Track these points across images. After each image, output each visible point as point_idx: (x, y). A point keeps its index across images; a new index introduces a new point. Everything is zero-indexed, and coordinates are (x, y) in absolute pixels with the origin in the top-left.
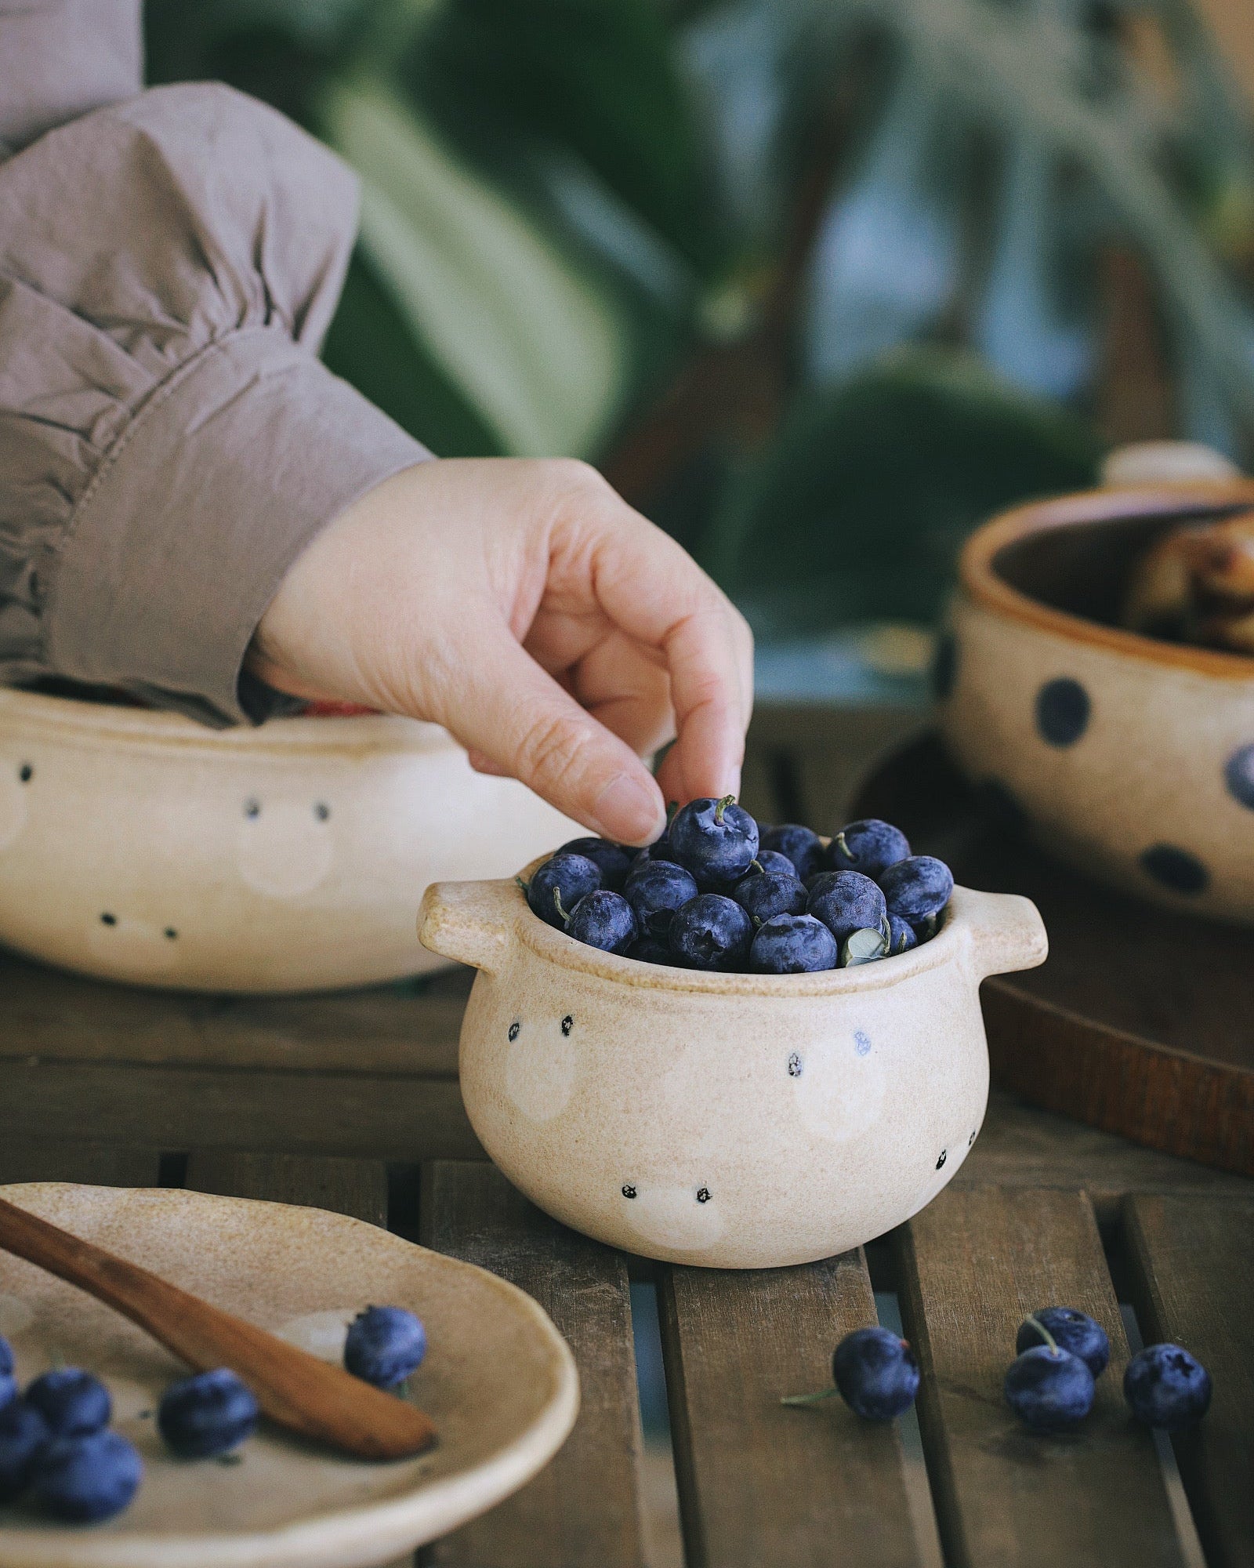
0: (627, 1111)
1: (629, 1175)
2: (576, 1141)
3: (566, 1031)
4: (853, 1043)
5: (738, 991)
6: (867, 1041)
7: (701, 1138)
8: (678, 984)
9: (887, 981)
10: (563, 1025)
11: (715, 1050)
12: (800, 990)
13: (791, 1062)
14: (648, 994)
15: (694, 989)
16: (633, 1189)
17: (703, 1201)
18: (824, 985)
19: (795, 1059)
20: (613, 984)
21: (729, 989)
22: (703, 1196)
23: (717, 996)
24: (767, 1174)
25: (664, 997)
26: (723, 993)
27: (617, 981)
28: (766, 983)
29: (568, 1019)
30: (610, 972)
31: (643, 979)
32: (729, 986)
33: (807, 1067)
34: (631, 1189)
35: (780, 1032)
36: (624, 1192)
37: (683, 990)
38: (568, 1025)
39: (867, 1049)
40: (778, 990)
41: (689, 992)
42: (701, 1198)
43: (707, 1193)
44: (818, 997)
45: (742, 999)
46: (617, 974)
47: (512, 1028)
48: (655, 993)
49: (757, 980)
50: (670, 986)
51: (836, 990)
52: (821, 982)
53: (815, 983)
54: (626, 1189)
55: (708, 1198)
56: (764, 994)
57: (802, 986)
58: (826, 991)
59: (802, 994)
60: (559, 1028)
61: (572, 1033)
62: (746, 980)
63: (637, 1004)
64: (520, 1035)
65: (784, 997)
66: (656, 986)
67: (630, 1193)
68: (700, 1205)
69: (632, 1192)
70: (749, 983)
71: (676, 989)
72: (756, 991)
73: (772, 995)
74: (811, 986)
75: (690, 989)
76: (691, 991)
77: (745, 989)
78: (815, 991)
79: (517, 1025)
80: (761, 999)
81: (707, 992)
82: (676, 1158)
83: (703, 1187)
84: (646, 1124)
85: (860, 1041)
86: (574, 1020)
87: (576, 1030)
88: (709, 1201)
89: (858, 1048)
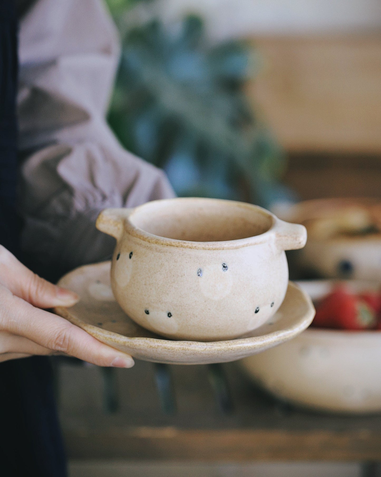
0: (145, 285)
1: (146, 307)
2: (131, 294)
3: (130, 257)
4: (222, 267)
5: (182, 246)
6: (227, 267)
7: (168, 295)
8: (163, 243)
9: (235, 247)
11: (174, 265)
12: (203, 247)
13: (199, 272)
14: (154, 246)
15: (168, 245)
17: (170, 317)
18: (212, 246)
19: (200, 271)
20: (145, 242)
21: (179, 246)
22: (170, 315)
23: (175, 247)
24: (190, 309)
25: (159, 247)
26: (177, 247)
27: (146, 241)
28: (191, 244)
29: (131, 253)
30: (143, 238)
31: (153, 241)
32: (179, 244)
33: (204, 273)
35: (195, 261)
37: (165, 245)
38: (131, 255)
39: (227, 270)
40: (195, 247)
41: (166, 246)
43: (171, 314)
44: (210, 250)
45: (184, 249)
46: (146, 238)
47: (118, 256)
48: (156, 245)
49: (189, 243)
50: (161, 243)
51: (216, 248)
52: (211, 245)
53: (208, 245)
54: (146, 311)
55: (171, 316)
56: (190, 248)
57: (204, 246)
58: (212, 248)
59: (204, 249)
60: (129, 255)
62: (185, 243)
63: (151, 249)
64: (120, 258)
65: (198, 249)
66: (156, 243)
67: (147, 312)
68: (169, 318)
70: (186, 244)
71: (162, 245)
72: (188, 247)
73: (193, 249)
74: (207, 246)
75: (167, 244)
76: (167, 245)
77: (184, 246)
78: (208, 248)
80: (190, 249)
81: (172, 246)
82: (160, 301)
83: (169, 312)
84: (151, 289)
85: (224, 267)
86: (133, 253)
87: (133, 257)
88: (171, 317)
89: (223, 269)
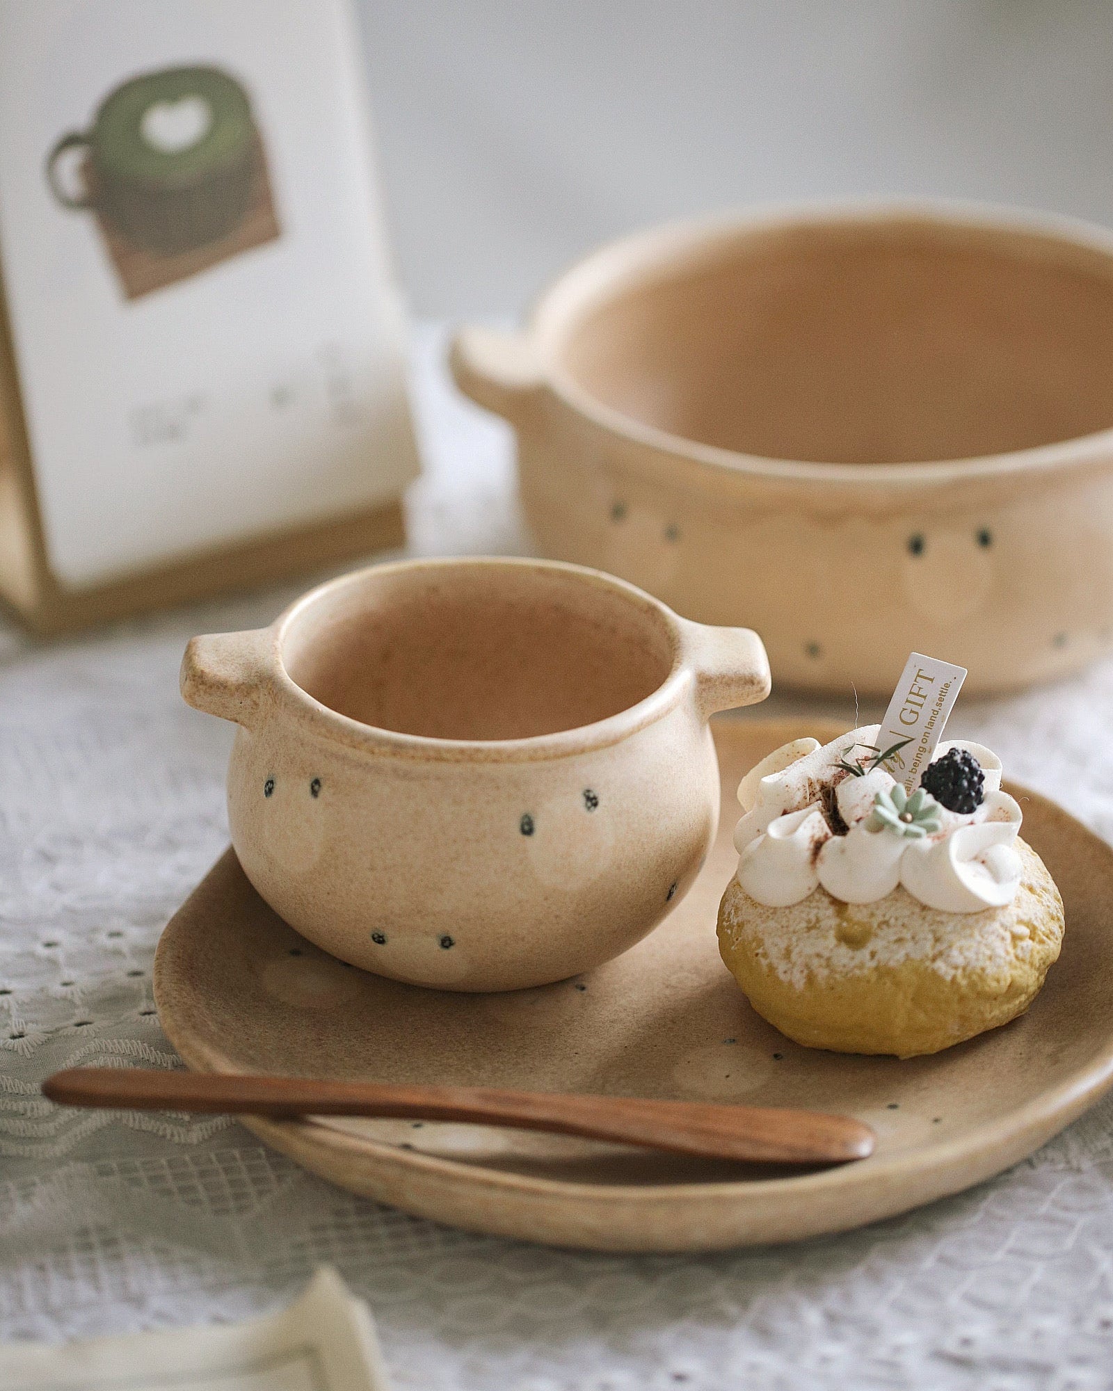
0: (372, 869)
1: (377, 925)
2: (328, 893)
3: (315, 793)
4: (583, 800)
5: (472, 759)
6: (595, 798)
7: (442, 894)
8: (416, 754)
10: (312, 787)
11: (452, 813)
12: (531, 755)
13: (524, 822)
14: (388, 762)
15: (431, 758)
16: (382, 937)
17: (447, 947)
18: (553, 750)
19: (527, 819)
20: (357, 752)
22: (446, 942)
23: (452, 764)
24: (505, 923)
25: (404, 764)
26: (457, 761)
27: (359, 749)
29: (317, 782)
30: (353, 740)
31: (383, 748)
32: (463, 754)
33: (539, 825)
34: (380, 937)
35: (512, 794)
36: (374, 938)
37: (420, 758)
38: (316, 787)
39: (595, 805)
40: (509, 755)
41: (426, 761)
42: (445, 944)
43: (450, 940)
44: (548, 760)
45: (476, 766)
46: (359, 743)
47: (267, 784)
48: (395, 760)
49: (489, 748)
50: (409, 755)
51: (564, 753)
54: (376, 936)
55: (451, 944)
58: (555, 754)
59: (533, 758)
60: (309, 788)
61: (321, 794)
63: (377, 770)
64: (275, 791)
65: (515, 763)
66: (395, 755)
68: (445, 952)
69: (381, 939)
71: (412, 760)
72: (489, 758)
73: (504, 762)
75: (427, 757)
77: (479, 755)
78: (545, 755)
79: (272, 782)
80: (494, 764)
81: (443, 760)
82: (419, 912)
83: (446, 935)
84: (390, 881)
85: (589, 799)
86: (322, 782)
87: (325, 792)
88: (452, 947)
89: (586, 804)
